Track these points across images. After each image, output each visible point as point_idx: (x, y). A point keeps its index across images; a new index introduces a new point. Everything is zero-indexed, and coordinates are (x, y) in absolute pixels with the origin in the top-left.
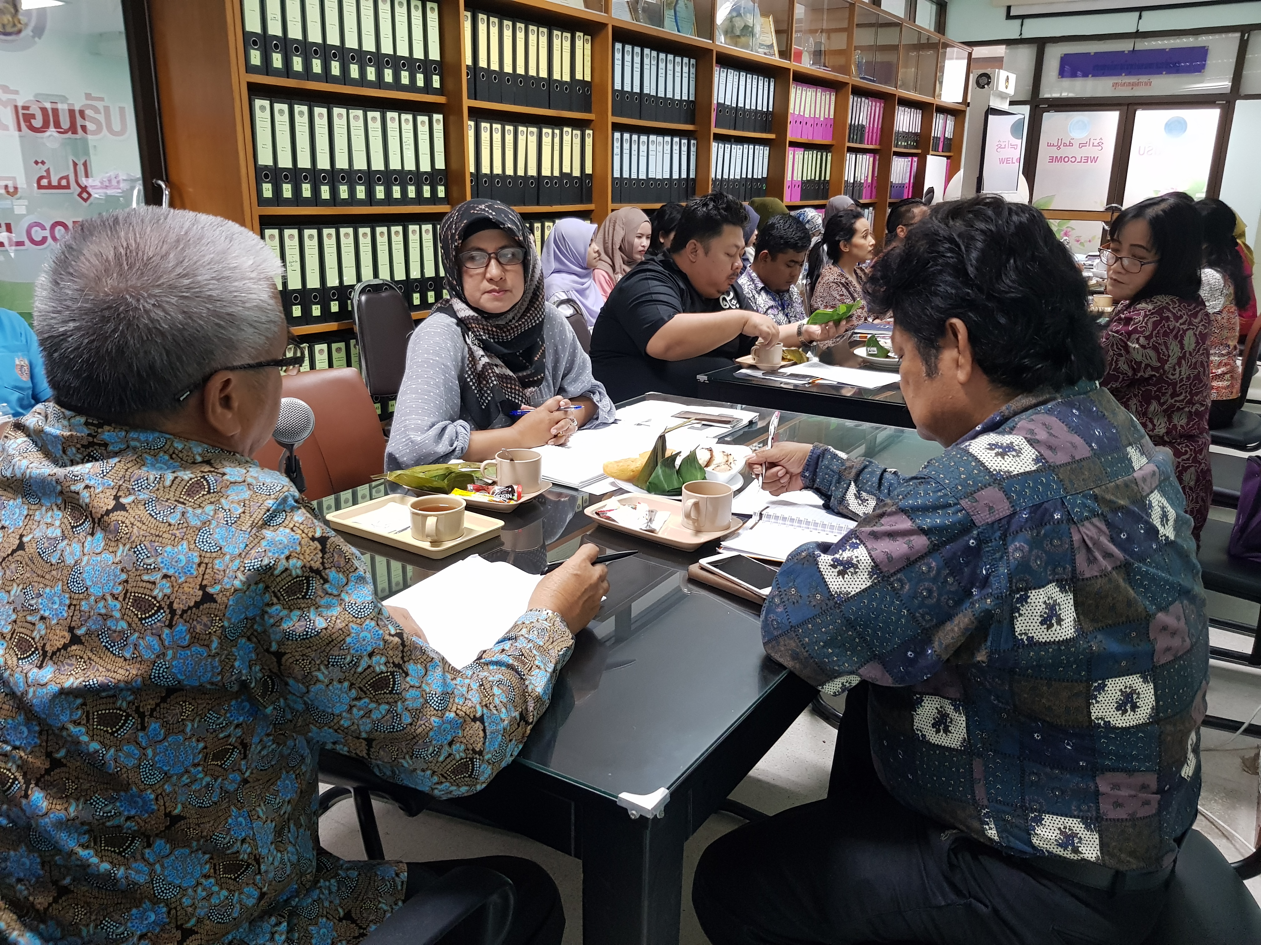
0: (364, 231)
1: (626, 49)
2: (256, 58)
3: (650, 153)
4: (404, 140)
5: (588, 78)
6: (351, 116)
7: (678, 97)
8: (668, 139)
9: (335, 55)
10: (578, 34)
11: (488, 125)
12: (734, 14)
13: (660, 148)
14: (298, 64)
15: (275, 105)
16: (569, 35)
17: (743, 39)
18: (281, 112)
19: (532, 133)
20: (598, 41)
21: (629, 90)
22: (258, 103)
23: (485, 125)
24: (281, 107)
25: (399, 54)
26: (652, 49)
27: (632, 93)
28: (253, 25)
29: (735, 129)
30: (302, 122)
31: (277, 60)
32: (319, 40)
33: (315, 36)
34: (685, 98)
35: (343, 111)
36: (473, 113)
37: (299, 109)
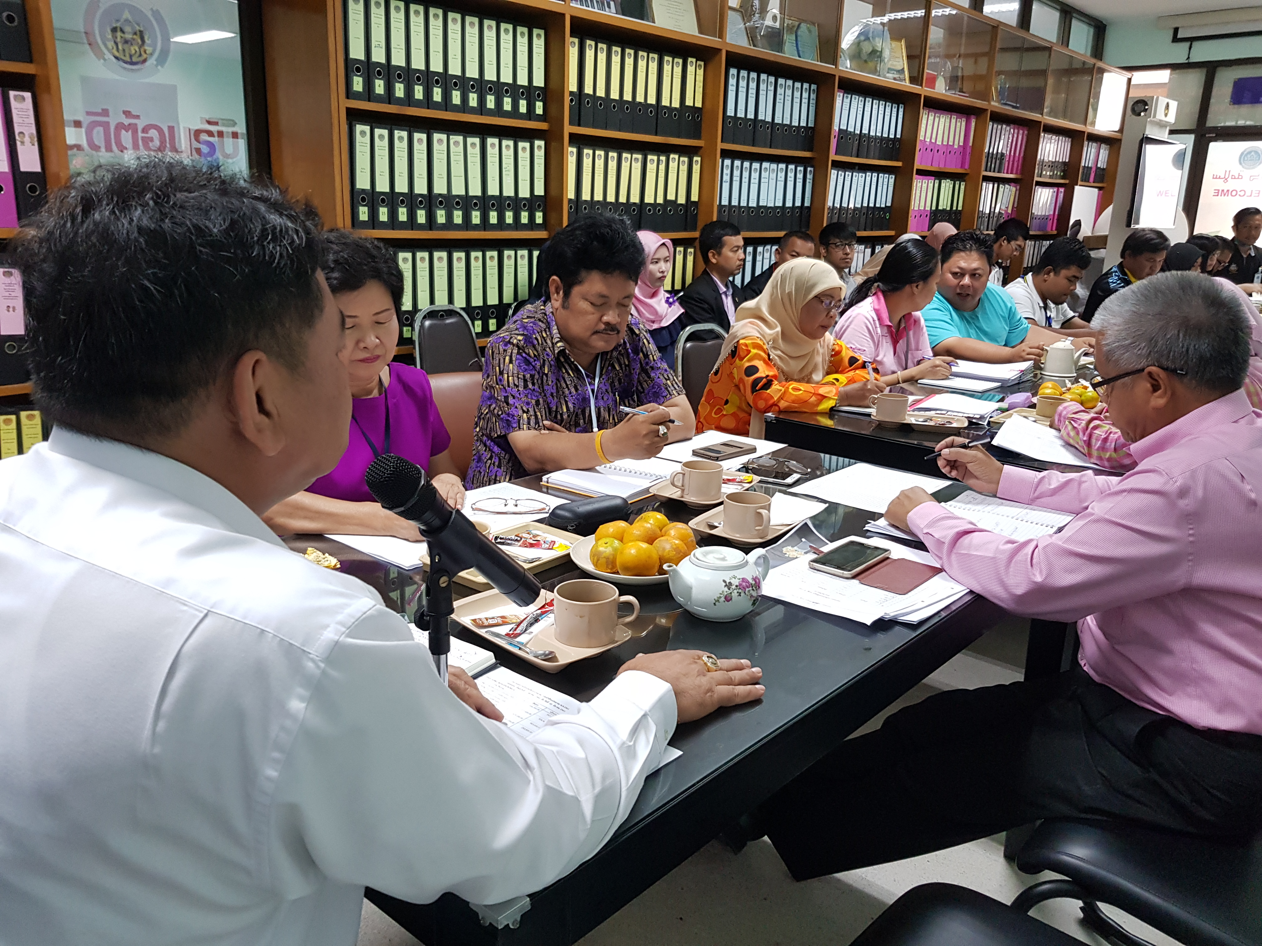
0: (459, 256)
1: (741, 75)
2: (358, 84)
3: (762, 180)
4: (504, 166)
5: (699, 104)
6: (452, 142)
7: (795, 123)
8: (782, 166)
9: (437, 82)
10: (690, 59)
11: (591, 152)
12: (862, 38)
13: (773, 176)
14: (399, 90)
15: (376, 130)
16: (680, 61)
17: (871, 64)
18: (381, 137)
19: (636, 159)
20: (710, 68)
21: (743, 116)
22: (359, 128)
23: (587, 152)
24: (382, 132)
25: (502, 80)
26: (769, 74)
27: (745, 119)
28: (357, 52)
29: (857, 156)
30: (401, 147)
31: (379, 87)
32: (422, 67)
33: (418, 63)
34: (803, 124)
35: (444, 137)
36: (575, 139)
37: (399, 135)
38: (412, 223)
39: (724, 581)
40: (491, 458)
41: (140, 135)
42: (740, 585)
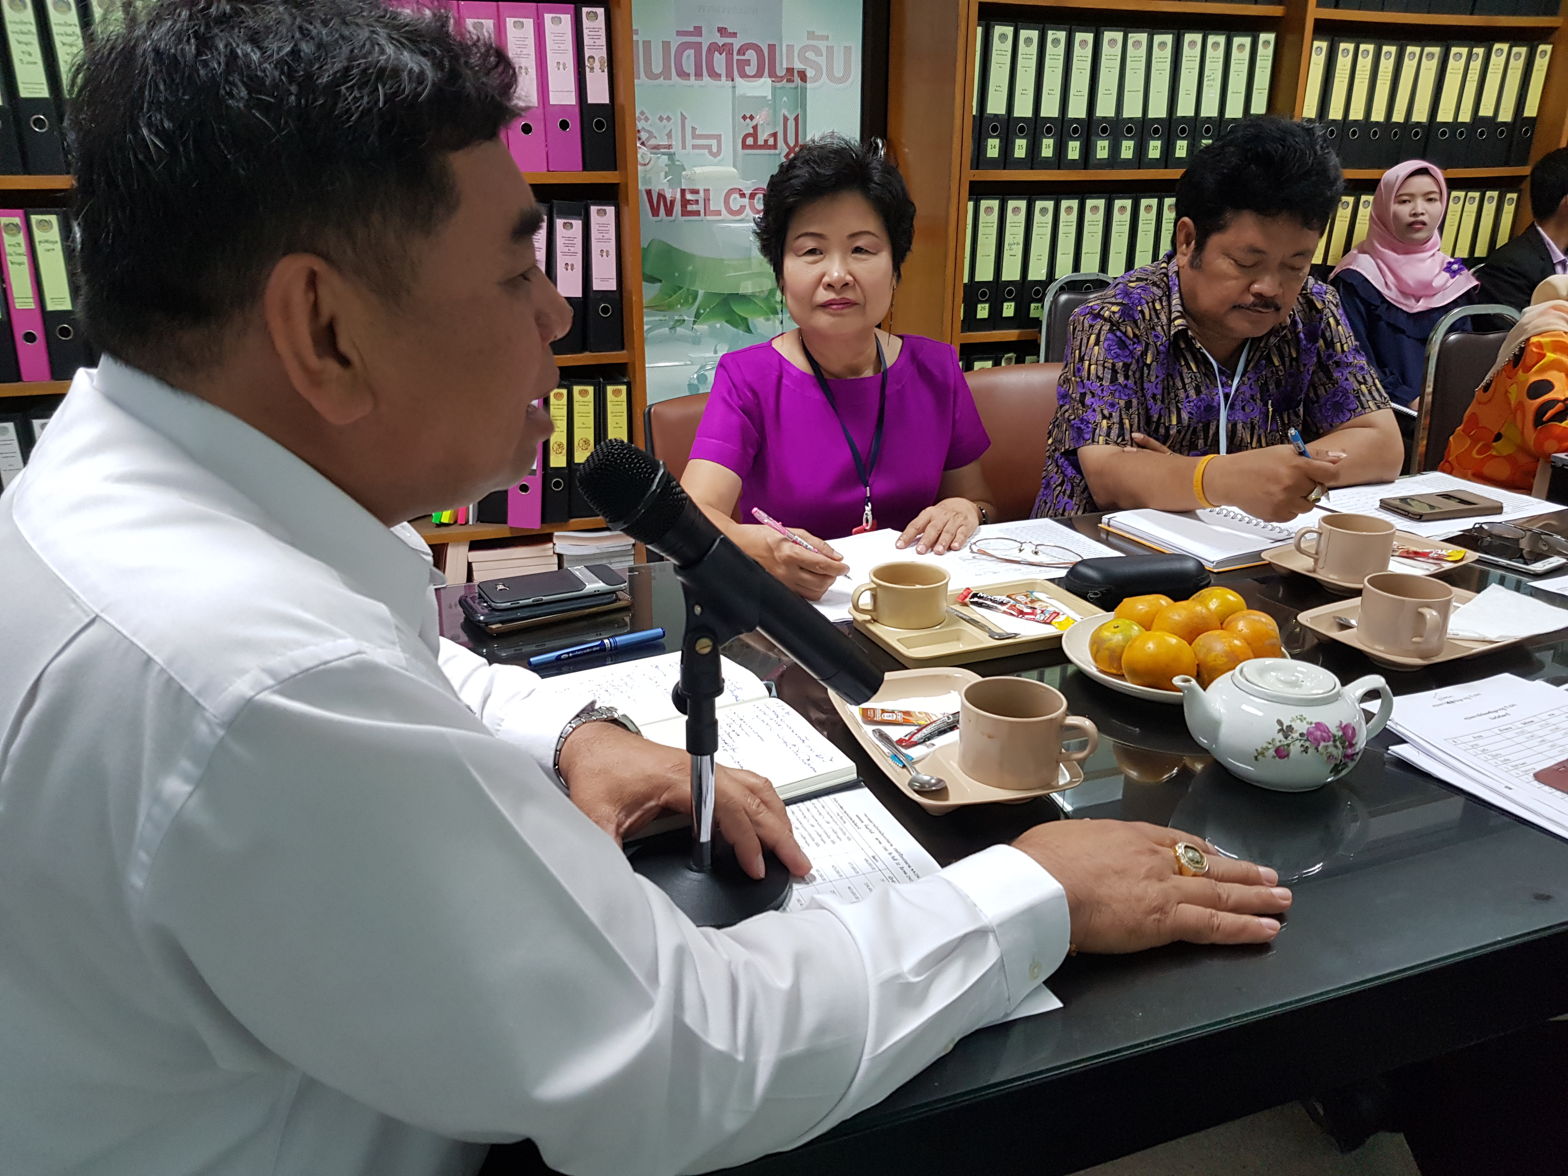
4: (1207, 72)
6: (1130, 42)
11: (1351, 47)
15: (1022, 32)
18: (1028, 41)
19: (1431, 55)
22: (997, 30)
23: (1345, 47)
24: (1030, 35)
30: (1055, 55)
35: (1119, 35)
36: (1324, 29)
37: (1054, 36)
38: (1060, 159)
39: (1280, 722)
40: (1061, 484)
41: (736, 57)
42: (1309, 733)
